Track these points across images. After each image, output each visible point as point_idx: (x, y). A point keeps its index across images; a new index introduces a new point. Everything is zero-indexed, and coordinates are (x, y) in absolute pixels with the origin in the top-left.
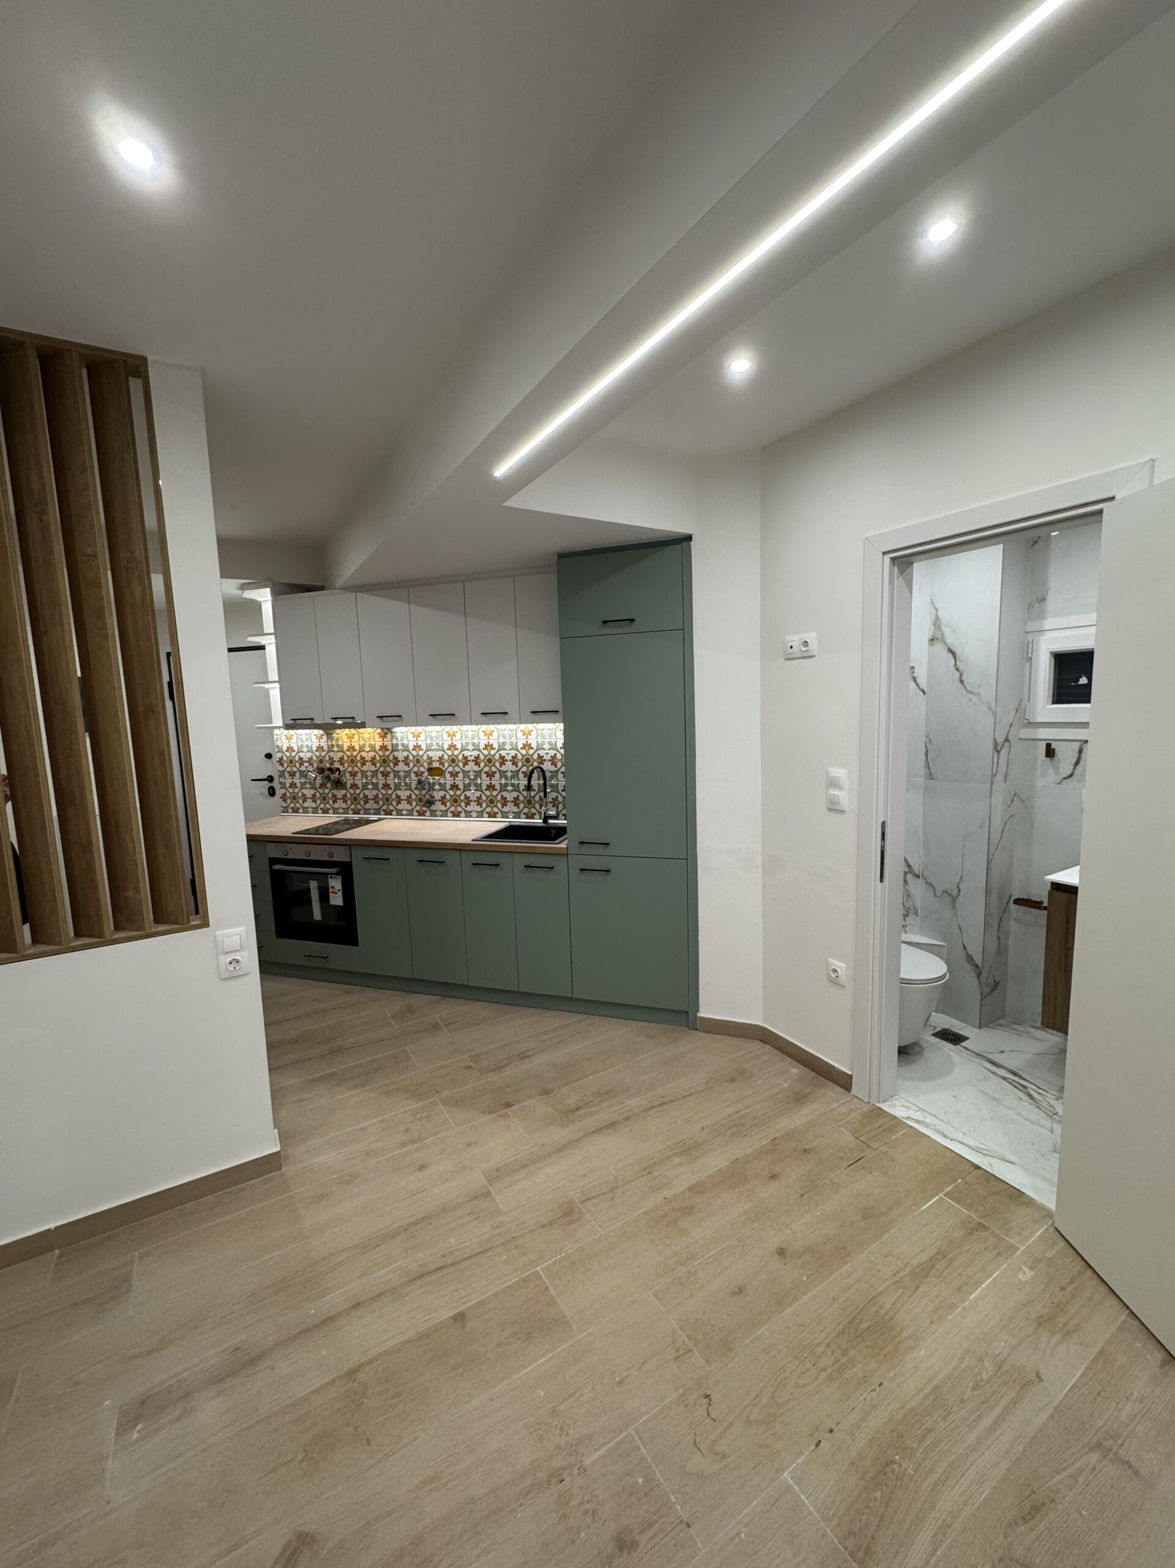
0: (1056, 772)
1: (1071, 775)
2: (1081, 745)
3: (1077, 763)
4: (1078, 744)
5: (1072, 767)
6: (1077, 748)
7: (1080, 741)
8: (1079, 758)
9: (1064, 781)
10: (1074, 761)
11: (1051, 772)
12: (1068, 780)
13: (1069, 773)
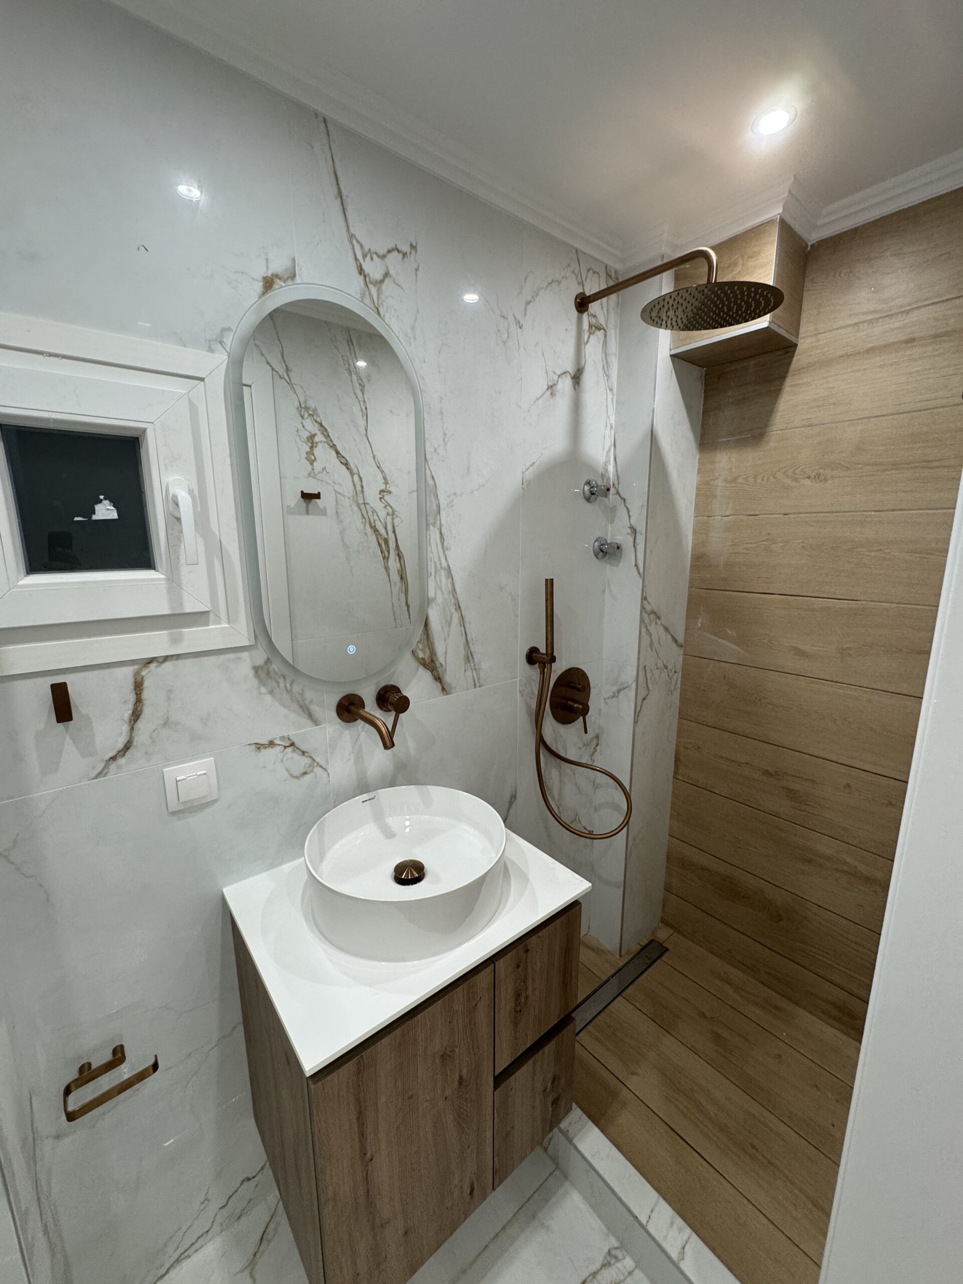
0: (87, 750)
1: (127, 747)
2: (137, 674)
3: (136, 715)
4: (129, 671)
5: (125, 728)
6: (131, 680)
7: (133, 662)
8: (139, 701)
9: (113, 766)
10: (127, 714)
11: (70, 752)
12: (122, 761)
13: (120, 745)
